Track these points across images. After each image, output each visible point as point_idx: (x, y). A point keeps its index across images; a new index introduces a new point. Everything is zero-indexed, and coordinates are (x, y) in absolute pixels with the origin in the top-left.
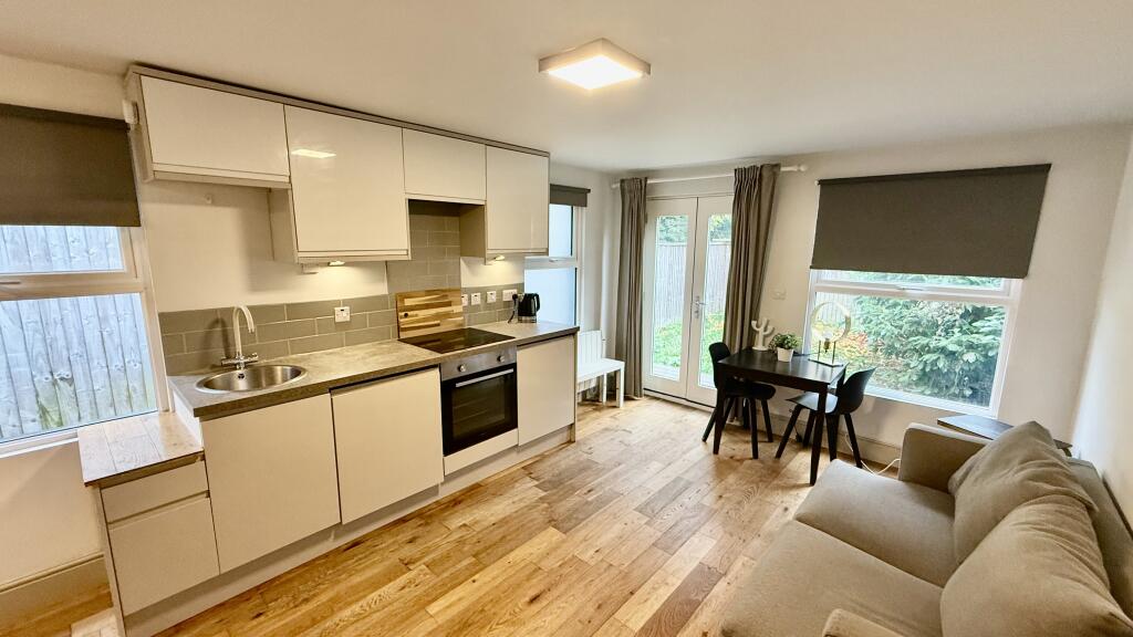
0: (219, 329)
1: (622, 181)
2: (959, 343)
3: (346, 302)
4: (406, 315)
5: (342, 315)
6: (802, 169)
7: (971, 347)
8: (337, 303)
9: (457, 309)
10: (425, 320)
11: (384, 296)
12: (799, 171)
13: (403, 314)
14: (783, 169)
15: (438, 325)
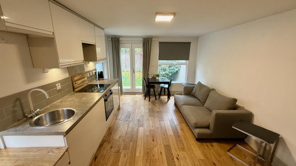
0: (18, 103)
1: (112, 38)
2: (168, 72)
3: (59, 82)
4: (76, 83)
5: (59, 87)
6: (157, 39)
7: (170, 73)
8: (56, 83)
9: (86, 79)
10: (80, 84)
11: (68, 78)
12: (156, 40)
13: (75, 83)
14: (153, 39)
15: (83, 85)
